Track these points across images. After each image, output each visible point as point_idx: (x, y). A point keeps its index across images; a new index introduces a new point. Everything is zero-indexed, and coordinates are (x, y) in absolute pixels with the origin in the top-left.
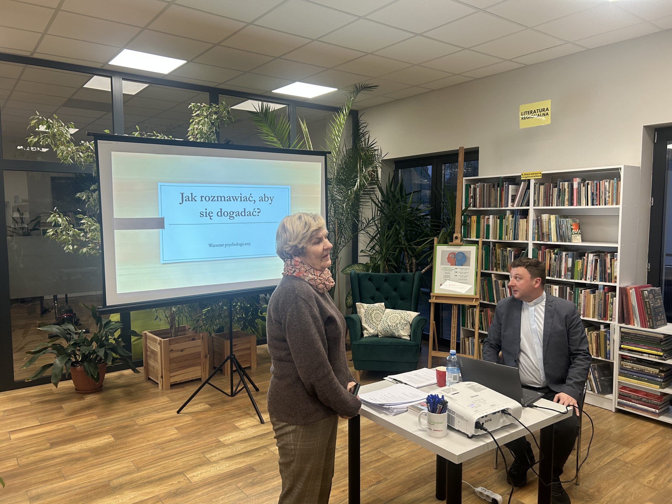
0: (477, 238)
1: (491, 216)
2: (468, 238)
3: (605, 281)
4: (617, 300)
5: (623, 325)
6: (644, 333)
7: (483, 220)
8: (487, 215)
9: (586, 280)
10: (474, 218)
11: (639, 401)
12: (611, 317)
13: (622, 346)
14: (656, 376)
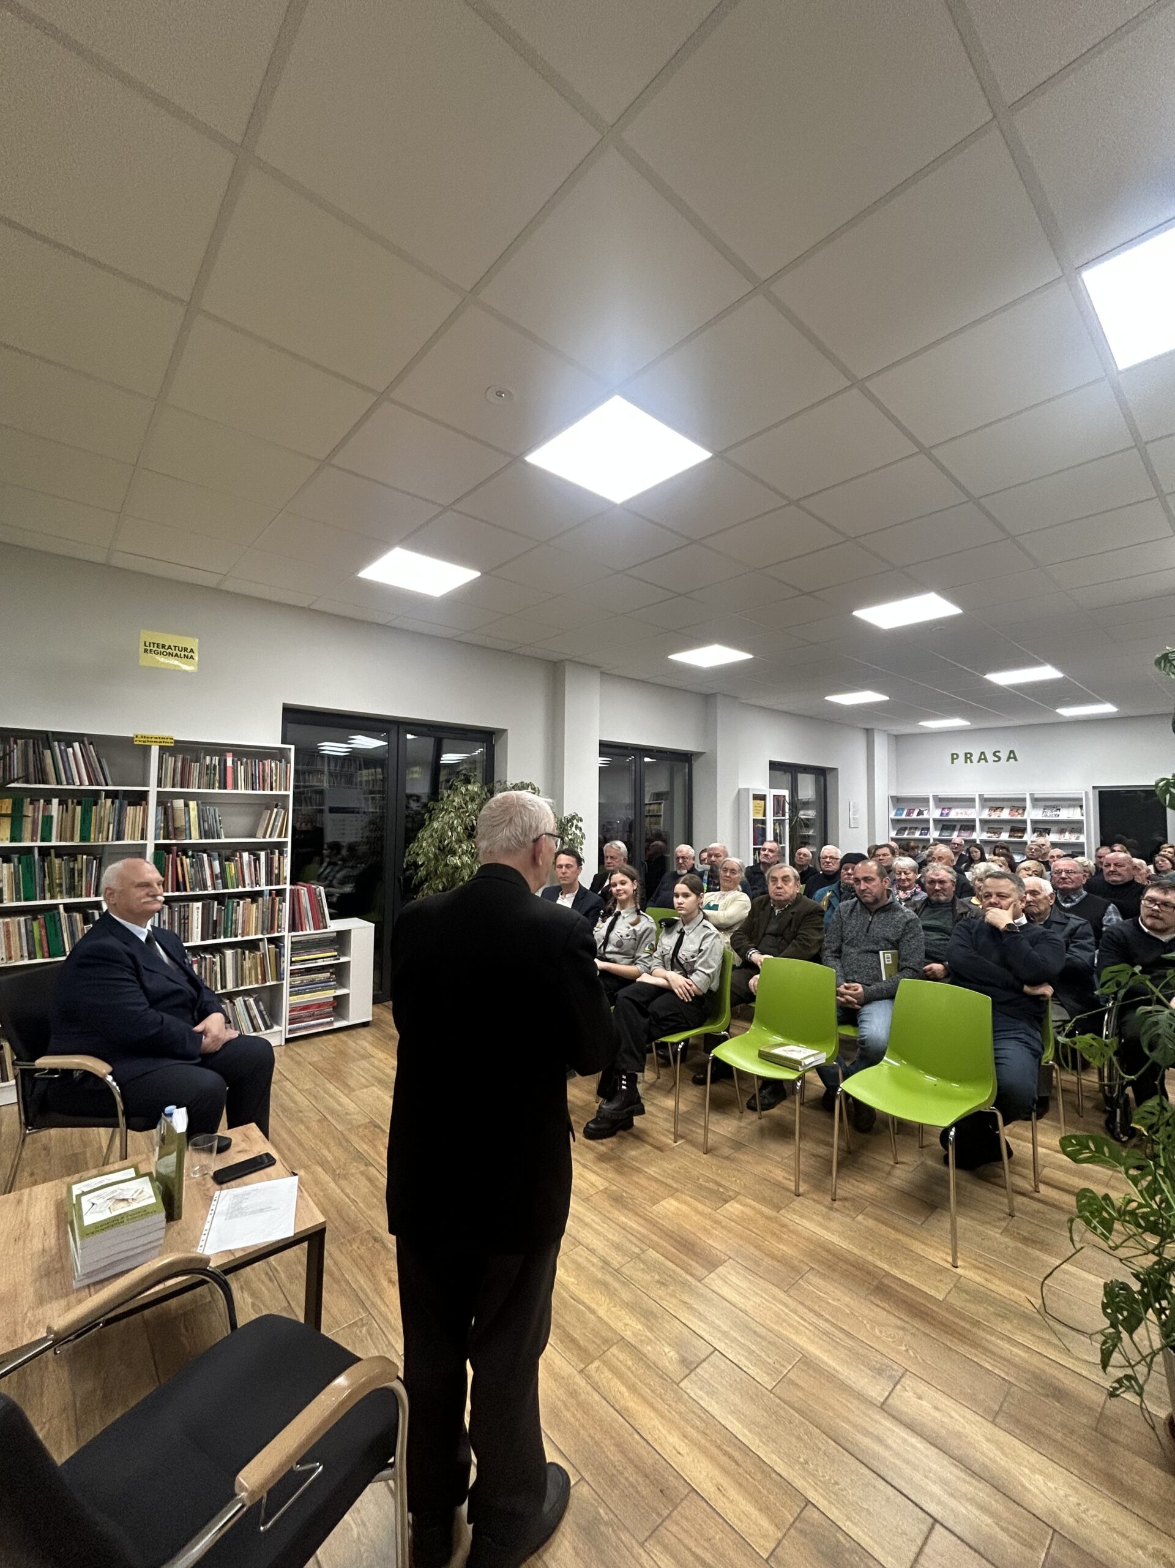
0: (13, 840)
1: (56, 801)
3: (271, 885)
4: (286, 906)
5: (293, 934)
6: (317, 936)
8: (43, 798)
9: (244, 887)
10: (5, 805)
11: (313, 1017)
12: (279, 927)
13: (293, 959)
14: (327, 981)
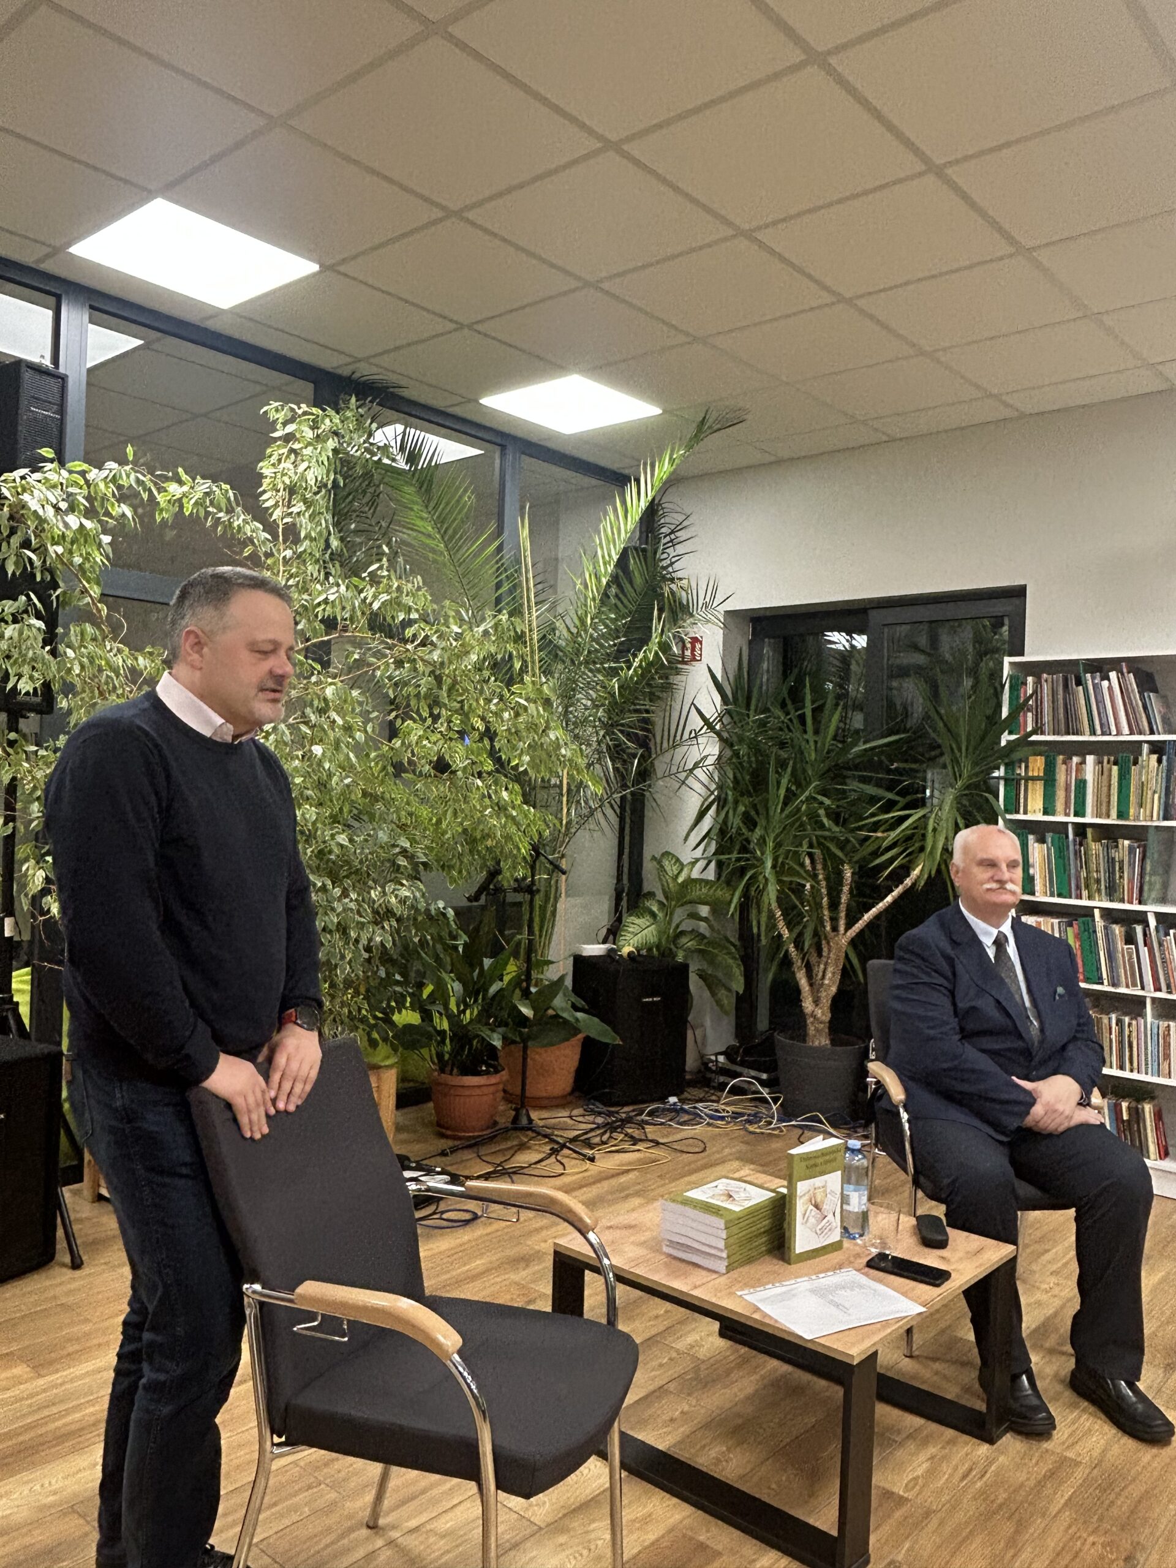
0: (1046, 813)
1: (1090, 759)
2: (1017, 812)
7: (1064, 767)
8: (1077, 755)
10: (1037, 765)
